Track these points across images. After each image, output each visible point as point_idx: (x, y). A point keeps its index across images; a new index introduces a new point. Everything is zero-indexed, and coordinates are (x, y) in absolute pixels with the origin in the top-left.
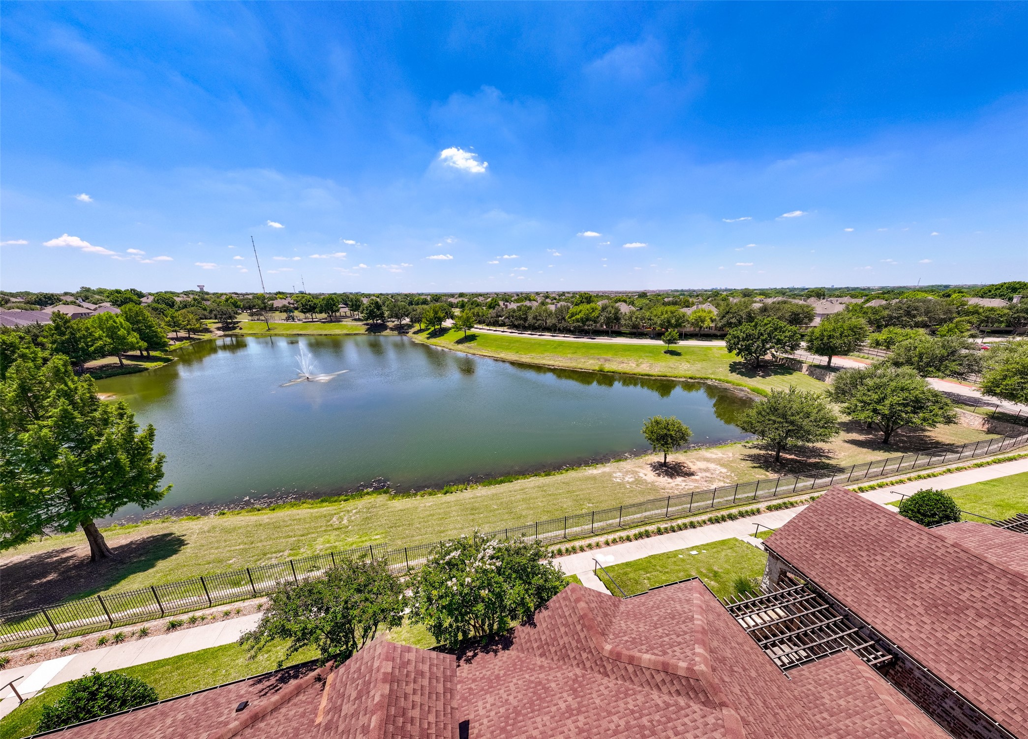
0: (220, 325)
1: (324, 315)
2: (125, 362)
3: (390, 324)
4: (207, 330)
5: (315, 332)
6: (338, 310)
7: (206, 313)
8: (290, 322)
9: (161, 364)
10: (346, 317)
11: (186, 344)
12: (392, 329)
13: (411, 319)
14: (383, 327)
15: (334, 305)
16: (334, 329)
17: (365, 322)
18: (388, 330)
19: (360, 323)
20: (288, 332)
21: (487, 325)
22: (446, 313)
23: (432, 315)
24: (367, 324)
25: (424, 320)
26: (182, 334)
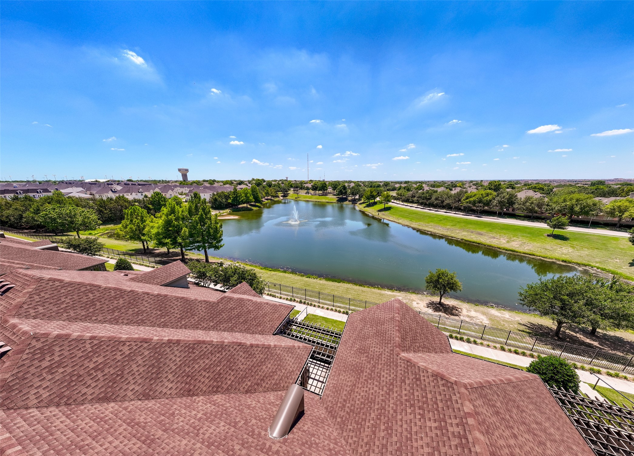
0: (283, 195)
1: (321, 192)
2: (248, 206)
3: (350, 198)
4: (278, 197)
5: (315, 200)
6: (327, 190)
7: (279, 189)
8: (307, 195)
9: (257, 208)
10: (331, 193)
11: (269, 201)
12: (349, 201)
13: (359, 195)
14: (346, 199)
15: (326, 187)
16: (323, 199)
17: (338, 196)
18: (347, 202)
19: (335, 197)
20: (304, 199)
21: (402, 201)
22: (378, 193)
23: (369, 193)
24: (338, 198)
25: (364, 197)
26: (269, 197)
